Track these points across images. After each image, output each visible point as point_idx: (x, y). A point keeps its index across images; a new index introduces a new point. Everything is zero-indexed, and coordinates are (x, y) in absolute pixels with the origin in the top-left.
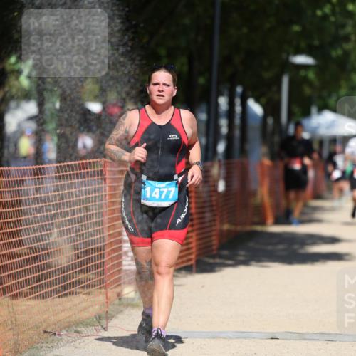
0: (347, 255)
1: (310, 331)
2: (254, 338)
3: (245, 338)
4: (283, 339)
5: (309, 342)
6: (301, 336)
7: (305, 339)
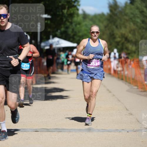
0: (67, 96)
1: (52, 128)
2: (28, 131)
3: (25, 131)
4: (40, 132)
5: (51, 132)
6: (48, 130)
7: (49, 131)
